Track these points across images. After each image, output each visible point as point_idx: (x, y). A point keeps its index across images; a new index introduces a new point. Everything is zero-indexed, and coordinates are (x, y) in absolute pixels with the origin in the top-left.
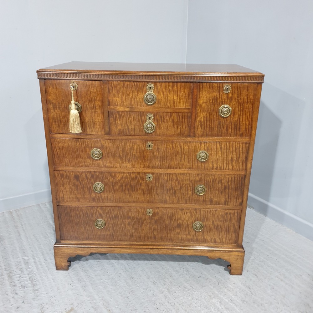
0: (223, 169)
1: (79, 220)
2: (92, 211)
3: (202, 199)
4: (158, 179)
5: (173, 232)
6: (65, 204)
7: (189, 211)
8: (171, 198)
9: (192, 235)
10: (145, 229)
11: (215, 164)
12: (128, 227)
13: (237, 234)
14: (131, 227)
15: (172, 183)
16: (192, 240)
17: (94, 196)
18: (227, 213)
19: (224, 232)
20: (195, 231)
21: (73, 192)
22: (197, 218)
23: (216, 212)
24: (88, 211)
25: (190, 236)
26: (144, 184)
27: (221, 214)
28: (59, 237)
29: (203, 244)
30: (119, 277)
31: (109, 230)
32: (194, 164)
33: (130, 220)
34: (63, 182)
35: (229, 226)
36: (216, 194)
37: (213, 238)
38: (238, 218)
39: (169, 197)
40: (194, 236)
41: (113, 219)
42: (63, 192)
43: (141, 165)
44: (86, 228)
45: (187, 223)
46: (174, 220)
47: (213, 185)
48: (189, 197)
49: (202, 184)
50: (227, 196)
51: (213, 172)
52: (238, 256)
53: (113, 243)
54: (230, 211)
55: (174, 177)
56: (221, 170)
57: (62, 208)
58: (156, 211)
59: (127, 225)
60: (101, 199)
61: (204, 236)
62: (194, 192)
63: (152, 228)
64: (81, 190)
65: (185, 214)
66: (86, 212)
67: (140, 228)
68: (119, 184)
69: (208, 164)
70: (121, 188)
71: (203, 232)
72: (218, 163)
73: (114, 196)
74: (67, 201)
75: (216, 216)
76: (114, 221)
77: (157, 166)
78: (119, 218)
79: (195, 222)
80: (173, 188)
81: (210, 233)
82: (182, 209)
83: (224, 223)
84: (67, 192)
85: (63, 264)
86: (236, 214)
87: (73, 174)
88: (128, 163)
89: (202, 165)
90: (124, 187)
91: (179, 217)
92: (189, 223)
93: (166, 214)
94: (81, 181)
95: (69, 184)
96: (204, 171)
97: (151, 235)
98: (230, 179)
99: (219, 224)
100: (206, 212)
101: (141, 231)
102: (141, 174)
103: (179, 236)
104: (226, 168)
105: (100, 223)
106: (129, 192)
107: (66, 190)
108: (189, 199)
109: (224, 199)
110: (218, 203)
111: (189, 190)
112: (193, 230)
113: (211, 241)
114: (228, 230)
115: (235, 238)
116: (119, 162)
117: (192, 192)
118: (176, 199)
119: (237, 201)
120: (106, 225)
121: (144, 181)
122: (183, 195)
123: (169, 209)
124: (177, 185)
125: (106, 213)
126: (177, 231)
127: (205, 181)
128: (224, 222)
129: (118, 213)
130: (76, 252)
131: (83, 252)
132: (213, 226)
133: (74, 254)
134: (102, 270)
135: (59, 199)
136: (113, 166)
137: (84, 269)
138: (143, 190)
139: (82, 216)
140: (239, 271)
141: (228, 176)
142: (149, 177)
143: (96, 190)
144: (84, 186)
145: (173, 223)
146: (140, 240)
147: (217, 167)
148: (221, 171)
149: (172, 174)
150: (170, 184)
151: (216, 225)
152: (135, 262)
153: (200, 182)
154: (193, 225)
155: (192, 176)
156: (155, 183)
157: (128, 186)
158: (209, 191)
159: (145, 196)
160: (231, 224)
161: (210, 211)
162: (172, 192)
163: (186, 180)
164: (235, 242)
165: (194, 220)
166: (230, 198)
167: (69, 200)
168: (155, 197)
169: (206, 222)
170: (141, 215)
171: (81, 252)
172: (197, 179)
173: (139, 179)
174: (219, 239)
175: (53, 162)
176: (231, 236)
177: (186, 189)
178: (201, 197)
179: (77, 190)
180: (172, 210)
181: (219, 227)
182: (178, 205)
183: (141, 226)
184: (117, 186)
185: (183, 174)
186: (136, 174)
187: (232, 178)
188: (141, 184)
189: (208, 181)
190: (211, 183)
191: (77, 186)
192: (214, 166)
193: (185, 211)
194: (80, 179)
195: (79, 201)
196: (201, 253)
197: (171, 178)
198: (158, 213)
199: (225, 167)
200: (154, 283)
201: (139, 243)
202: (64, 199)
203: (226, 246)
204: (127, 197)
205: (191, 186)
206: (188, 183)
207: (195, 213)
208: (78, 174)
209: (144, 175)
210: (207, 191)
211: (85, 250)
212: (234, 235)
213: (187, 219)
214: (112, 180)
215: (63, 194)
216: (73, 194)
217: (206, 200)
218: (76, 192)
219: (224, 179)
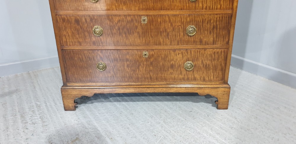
0: (212, 9)
1: (82, 64)
2: (93, 54)
3: (193, 40)
4: (153, 21)
5: (166, 72)
6: (68, 48)
7: (181, 52)
8: (164, 40)
9: (183, 75)
10: (142, 71)
11: (205, 4)
12: (127, 69)
13: (223, 72)
14: (130, 69)
15: (165, 25)
16: (184, 79)
17: (94, 39)
18: (215, 52)
19: (212, 70)
20: (186, 70)
21: (75, 36)
22: (188, 59)
23: (205, 52)
24: (89, 55)
25: (182, 75)
26: (139, 27)
27: (209, 53)
28: (65, 80)
29: (193, 82)
30: (121, 113)
31: (110, 72)
32: (185, 5)
33: (128, 63)
34: (65, 26)
35: (217, 64)
36: (205, 34)
37: (202, 76)
38: (224, 57)
39: (162, 40)
40: (186, 75)
41: (113, 62)
42: (65, 36)
43: (136, 8)
44: (89, 71)
45: (179, 64)
46: (167, 61)
47: (202, 25)
48: (181, 39)
49: (193, 25)
50: (215, 36)
51: (202, 12)
52: (225, 91)
53: (114, 84)
54: (218, 50)
55: (167, 19)
56: (210, 9)
57: (66, 52)
58: (152, 53)
59: (126, 67)
60: (100, 42)
61: (194, 75)
62: (185, 33)
63: (148, 70)
64: (82, 34)
65: (177, 55)
66: (88, 55)
67: (137, 70)
68: (117, 28)
69: (198, 4)
70: (118, 32)
71: (193, 72)
72: (207, 3)
73: (113, 39)
74: (70, 45)
75: (205, 55)
76: (113, 64)
77: (151, 7)
78: (119, 60)
79: (186, 62)
80: (166, 30)
81: (199, 71)
82: (174, 50)
83: (212, 62)
84: (69, 36)
85: (70, 105)
86: (223, 54)
87: (74, 18)
88: (124, 5)
89: (193, 5)
90: (121, 30)
91: (172, 58)
92: (180, 63)
93: (160, 56)
94: (81, 25)
95: (71, 29)
96: (194, 11)
97: (147, 76)
98: (218, 18)
99: (208, 63)
100: (196, 52)
101: (139, 72)
102: (136, 17)
103: (172, 76)
104: (214, 8)
105: (101, 66)
106: (126, 35)
107: (68, 34)
108: (181, 40)
109: (212, 39)
110: (207, 43)
111: (181, 31)
112: (184, 69)
113: (201, 79)
114: (215, 68)
115: (222, 76)
116: (115, 5)
117: (184, 33)
118: (169, 41)
119: (224, 40)
120: (107, 67)
121: (139, 24)
122: (175, 37)
123: (163, 51)
124: (170, 27)
125: (106, 56)
126: (170, 71)
127: (196, 22)
128: (212, 60)
129: (117, 56)
130: (81, 93)
131: (87, 93)
132: (202, 65)
133: (79, 95)
134: (105, 109)
135: (63, 44)
136: (110, 9)
137: (89, 109)
138: (138, 33)
139: (84, 59)
140: (225, 106)
141: (216, 16)
142: (144, 20)
143: (95, 34)
144: (84, 30)
145: (166, 64)
146: (138, 81)
147: (206, 7)
148: (210, 11)
149: (165, 16)
150: (163, 25)
151: (205, 64)
152: (134, 103)
153: (191, 23)
154: (185, 65)
155: (183, 17)
156: (149, 26)
157: (125, 30)
158: (199, 31)
159: (141, 39)
160: (218, 63)
161: (200, 51)
162: (165, 34)
163: (178, 22)
164: (222, 80)
165: (185, 60)
166: (218, 38)
167: (71, 44)
168: (150, 39)
169: (196, 62)
170: (138, 57)
171: (85, 93)
172: (188, 19)
173: (135, 22)
174: (207, 77)
175: (55, 6)
176: (218, 74)
177: (178, 31)
178: (191, 37)
179: (79, 34)
180: (165, 51)
181: (208, 66)
182: (171, 46)
183: (138, 68)
184: (115, 30)
185: (175, 15)
186: (132, 17)
187: (220, 18)
188: (136, 27)
189: (198, 22)
190: (201, 23)
191: (78, 30)
192: (204, 6)
193: (177, 52)
194: (80, 23)
195: (80, 45)
196: (191, 90)
197: (164, 20)
198: (153, 55)
199: (214, 6)
200: (152, 116)
201: (137, 84)
202: (67, 44)
203: (214, 83)
204: (125, 40)
205: (183, 27)
206: (180, 24)
207: (187, 54)
208: (78, 18)
209: (139, 18)
210: (197, 31)
211: (89, 91)
212: (220, 73)
213: (179, 59)
214: (110, 23)
215: (66, 38)
216: (74, 38)
217: (196, 40)
218: (77, 36)
219: (213, 19)
